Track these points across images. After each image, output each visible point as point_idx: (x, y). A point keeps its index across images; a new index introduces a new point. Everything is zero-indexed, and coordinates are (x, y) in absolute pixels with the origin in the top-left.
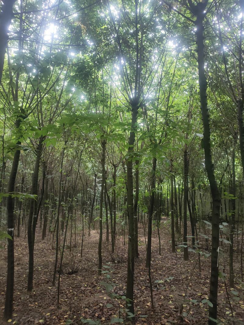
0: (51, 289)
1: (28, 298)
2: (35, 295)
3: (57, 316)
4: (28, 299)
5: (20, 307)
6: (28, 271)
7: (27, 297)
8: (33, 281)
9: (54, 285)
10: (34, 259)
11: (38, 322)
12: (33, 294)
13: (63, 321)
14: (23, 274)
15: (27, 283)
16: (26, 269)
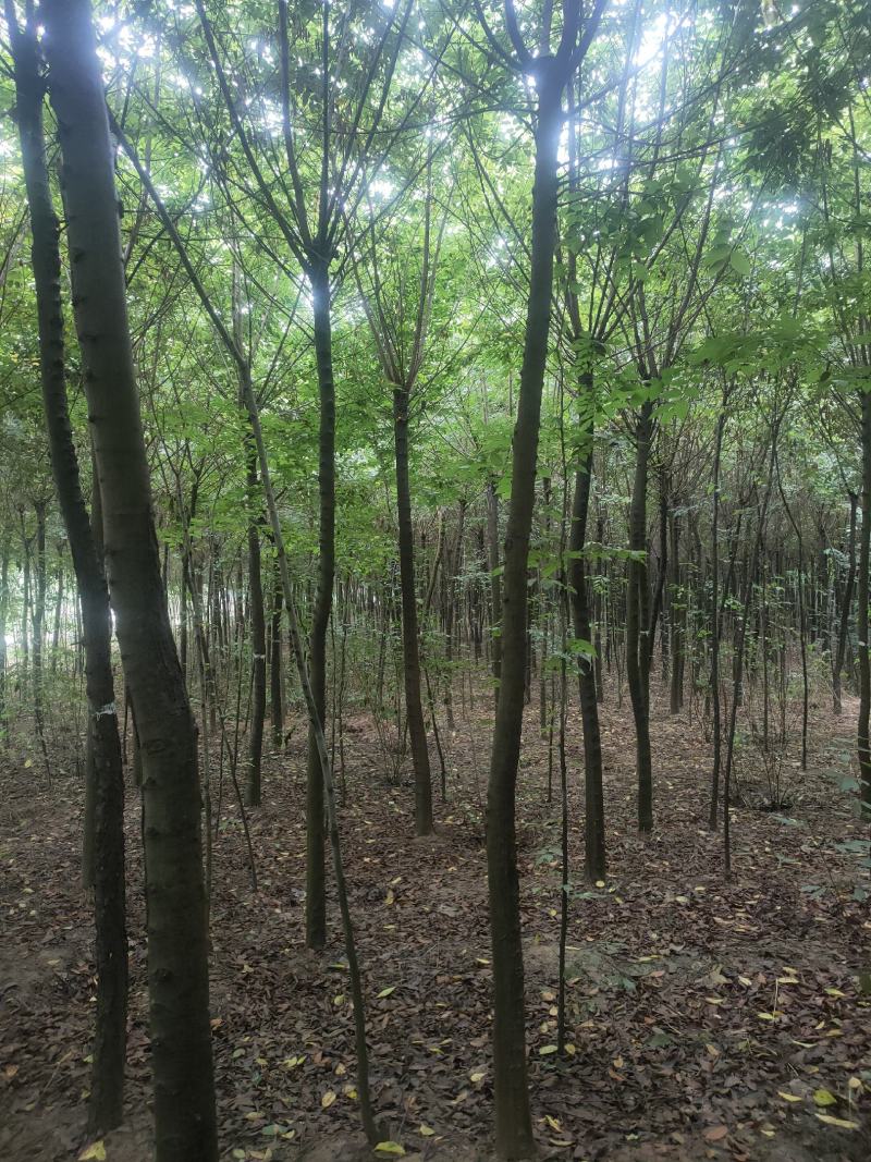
0: (707, 836)
1: (642, 847)
2: (660, 844)
3: (726, 898)
4: (641, 850)
5: (623, 864)
6: (636, 787)
7: (638, 845)
8: (653, 813)
9: (714, 827)
10: (653, 760)
11: (672, 900)
12: (655, 840)
13: (743, 910)
14: (623, 792)
15: (637, 815)
16: (632, 783)
